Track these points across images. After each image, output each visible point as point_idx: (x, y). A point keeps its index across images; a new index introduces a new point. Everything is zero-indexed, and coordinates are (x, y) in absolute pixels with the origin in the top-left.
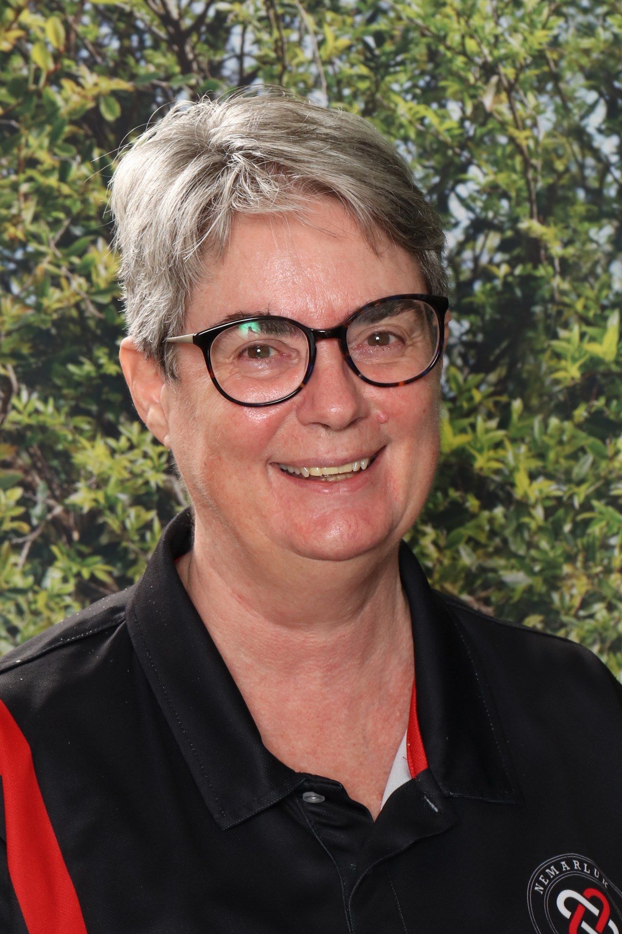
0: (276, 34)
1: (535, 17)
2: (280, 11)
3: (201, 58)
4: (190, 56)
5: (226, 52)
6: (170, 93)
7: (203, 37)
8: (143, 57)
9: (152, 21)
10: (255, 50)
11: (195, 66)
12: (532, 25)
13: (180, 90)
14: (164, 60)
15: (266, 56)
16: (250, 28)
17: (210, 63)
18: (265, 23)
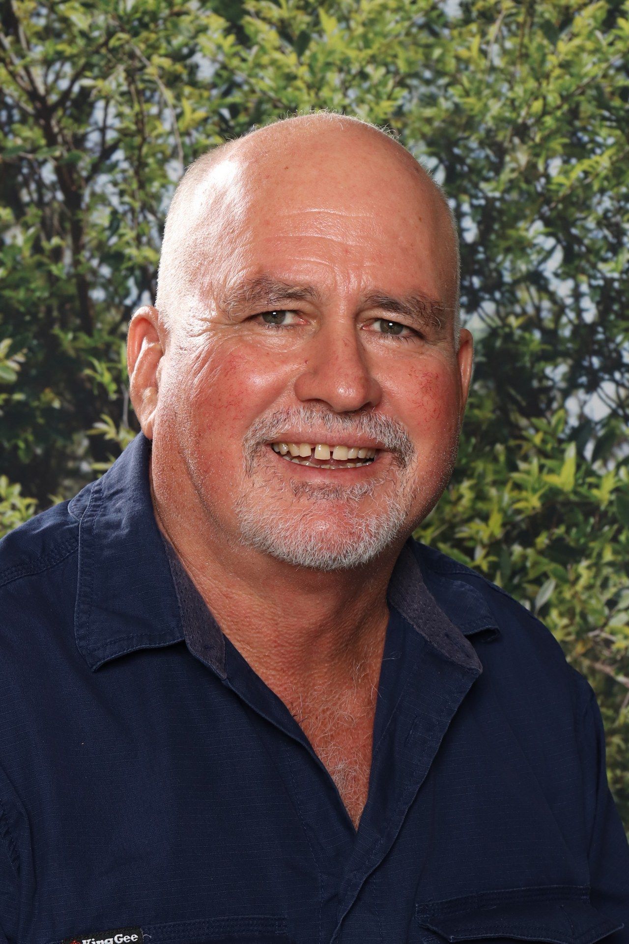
0: (137, 108)
1: (380, 89)
2: (141, 86)
3: (66, 132)
4: (56, 130)
5: (90, 125)
6: (35, 165)
7: (68, 112)
8: (12, 131)
9: (20, 97)
10: (117, 123)
11: (60, 139)
12: (378, 96)
13: (44, 162)
14: (31, 133)
15: (127, 128)
16: (112, 103)
17: (75, 136)
18: (126, 97)
